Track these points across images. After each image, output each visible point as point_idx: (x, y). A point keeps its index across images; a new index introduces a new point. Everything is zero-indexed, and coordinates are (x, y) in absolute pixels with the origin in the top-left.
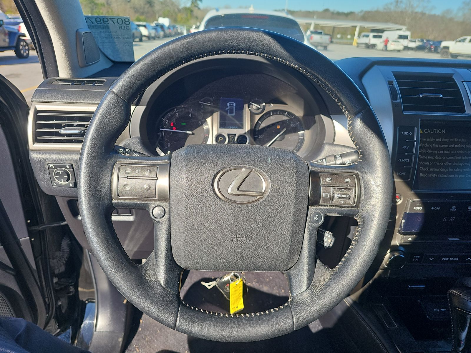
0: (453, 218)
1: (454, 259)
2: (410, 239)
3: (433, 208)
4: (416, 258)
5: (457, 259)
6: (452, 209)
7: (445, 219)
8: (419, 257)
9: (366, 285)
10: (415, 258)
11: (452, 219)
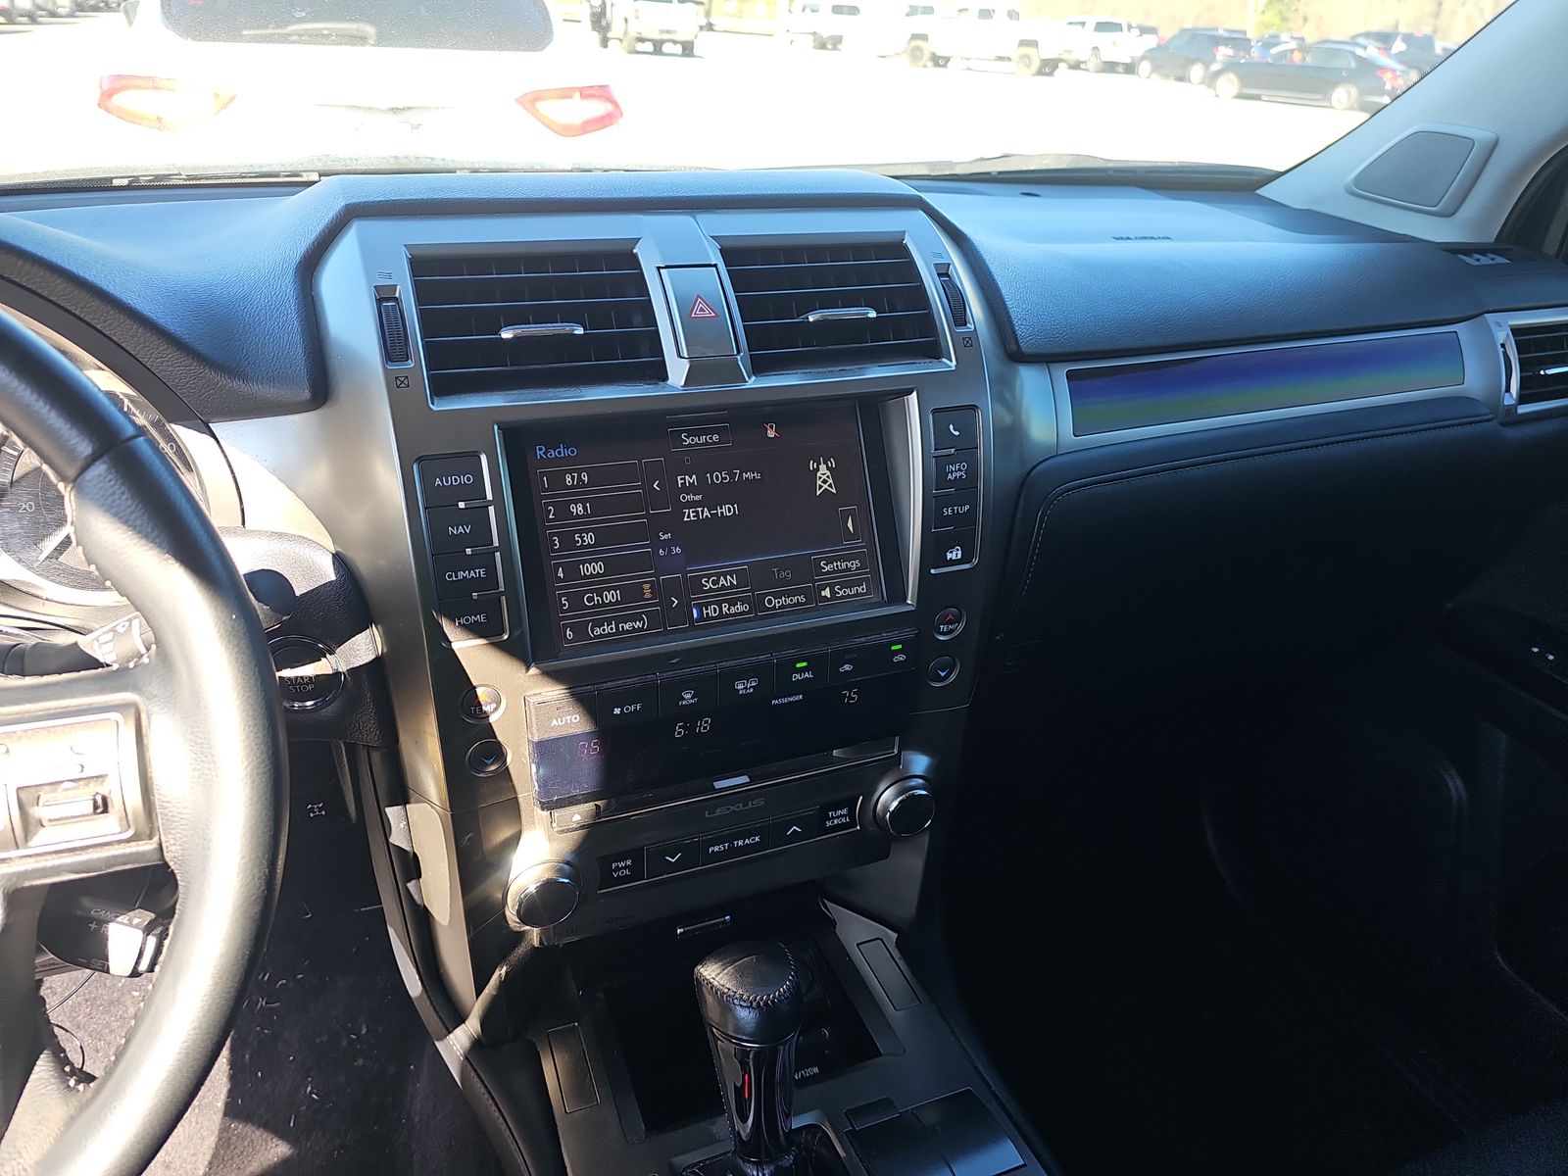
0: (706, 722)
1: (747, 841)
2: (577, 818)
3: (617, 711)
4: (622, 868)
5: (757, 839)
6: (684, 699)
7: (679, 731)
8: (629, 862)
9: (487, 987)
10: (618, 869)
11: (704, 725)
